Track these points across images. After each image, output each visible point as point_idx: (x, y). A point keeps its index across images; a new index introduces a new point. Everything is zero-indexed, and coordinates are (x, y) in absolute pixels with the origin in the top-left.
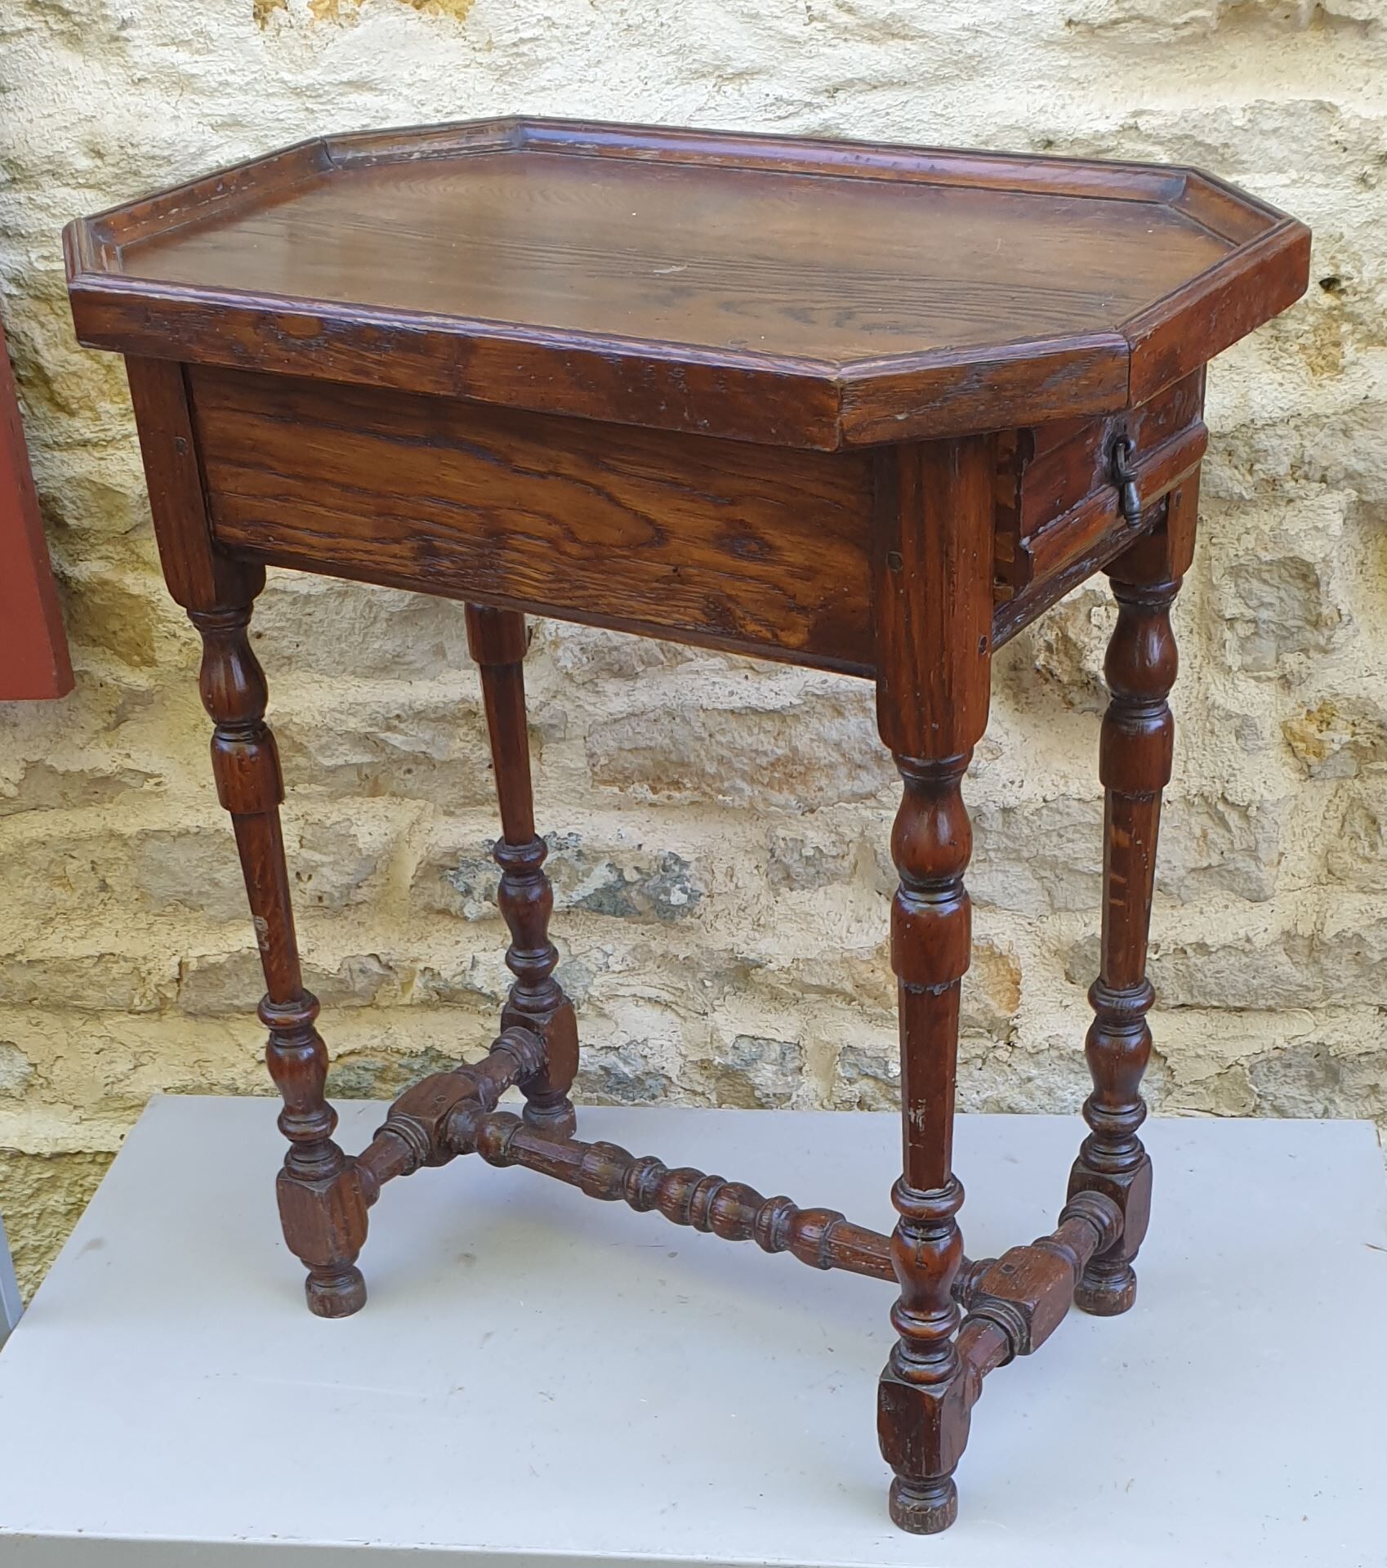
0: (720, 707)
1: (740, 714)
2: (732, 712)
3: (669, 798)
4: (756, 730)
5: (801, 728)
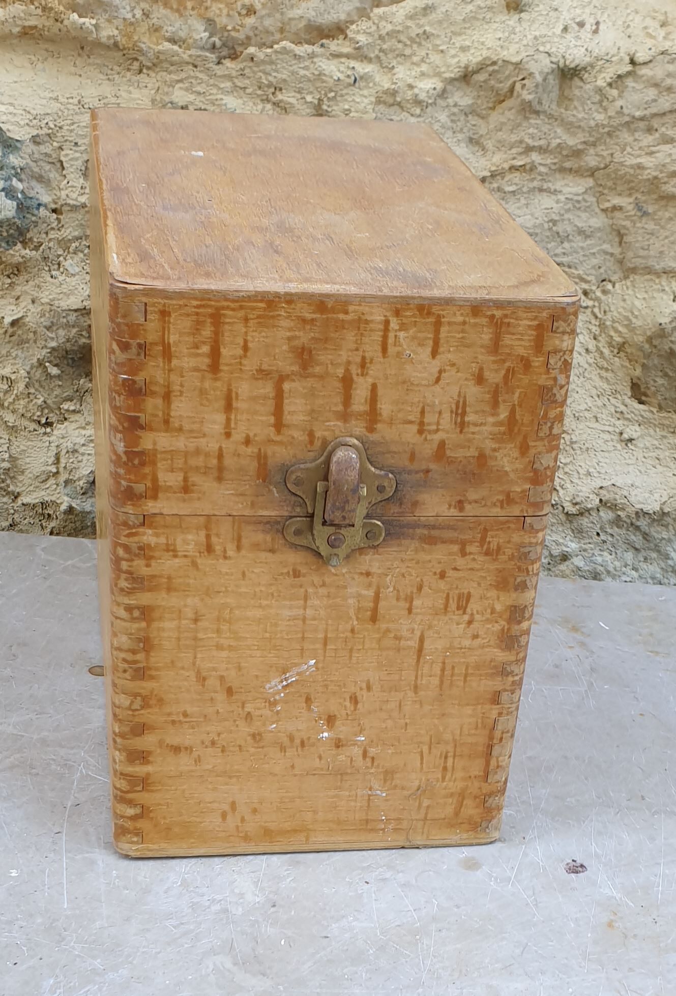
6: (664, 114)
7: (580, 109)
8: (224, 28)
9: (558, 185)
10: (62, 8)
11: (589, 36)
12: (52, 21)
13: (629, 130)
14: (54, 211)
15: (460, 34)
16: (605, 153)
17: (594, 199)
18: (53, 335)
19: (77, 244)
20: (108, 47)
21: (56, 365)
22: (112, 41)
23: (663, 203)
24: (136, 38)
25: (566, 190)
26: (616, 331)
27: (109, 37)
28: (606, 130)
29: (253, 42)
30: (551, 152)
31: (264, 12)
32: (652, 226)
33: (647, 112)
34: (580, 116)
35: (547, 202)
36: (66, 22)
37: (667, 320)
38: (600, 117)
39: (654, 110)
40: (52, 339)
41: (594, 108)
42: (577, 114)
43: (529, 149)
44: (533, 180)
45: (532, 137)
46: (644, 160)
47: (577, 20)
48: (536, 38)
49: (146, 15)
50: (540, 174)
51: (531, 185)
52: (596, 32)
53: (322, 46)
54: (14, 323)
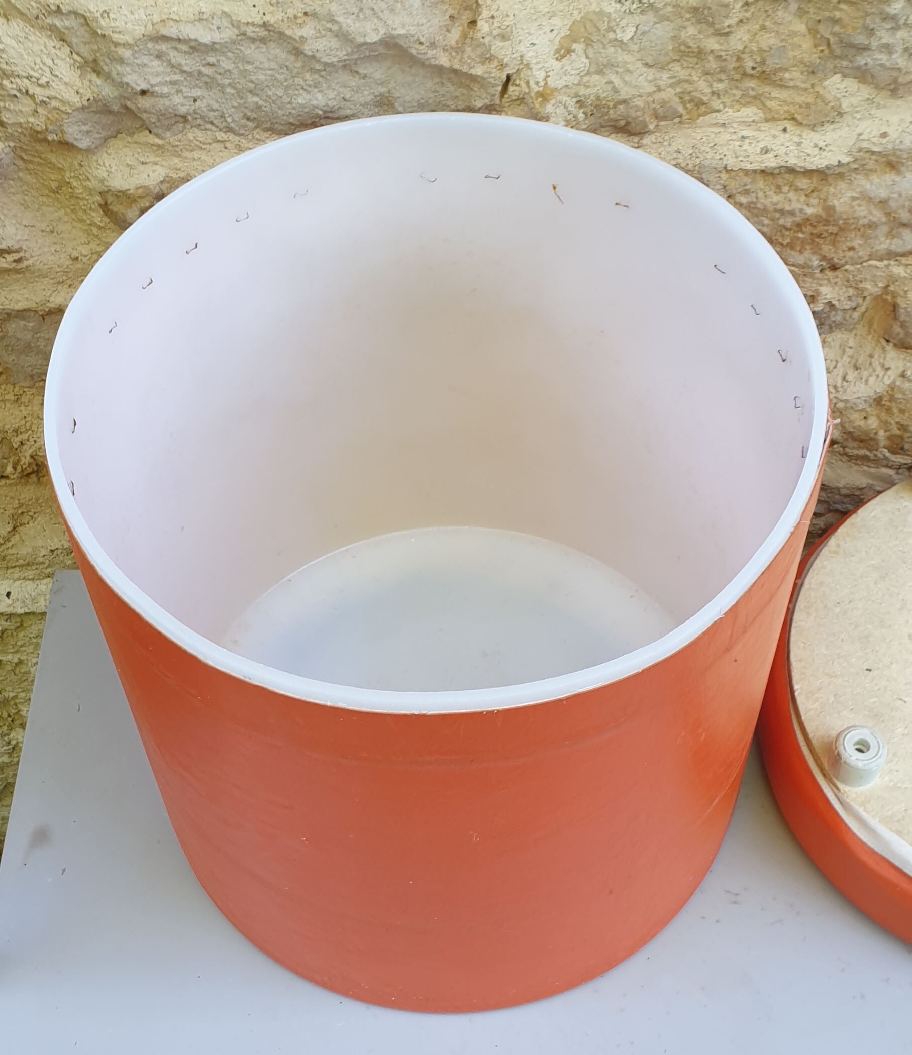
4: (785, 189)
5: (842, 185)
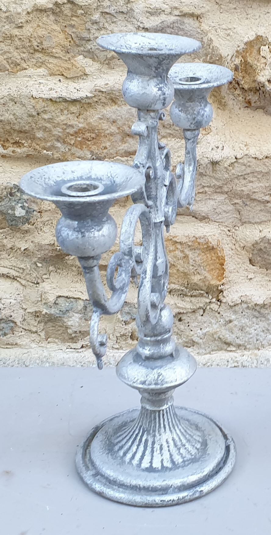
0: (44, 97)
1: (56, 102)
2: (51, 99)
3: (13, 152)
6: (249, 174)
7: (220, 173)
8: (97, 153)
9: (215, 197)
10: (40, 149)
11: (221, 151)
12: (37, 153)
13: (237, 179)
14: (39, 212)
15: (177, 152)
16: (230, 187)
17: (228, 201)
18: (39, 253)
19: (47, 222)
20: (57, 160)
21: (40, 263)
22: (58, 158)
23: (252, 201)
24: (66, 157)
25: (218, 199)
26: (241, 242)
27: (57, 157)
28: (229, 180)
29: (107, 157)
30: (211, 187)
31: (110, 148)
32: (250, 209)
33: (243, 174)
34: (220, 176)
35: (212, 202)
36: (42, 153)
37: (258, 239)
38: (227, 176)
39: (245, 173)
40: (39, 254)
41: (224, 173)
42: (219, 175)
43: (204, 187)
44: (206, 196)
45: (205, 183)
46: (243, 188)
47: (216, 146)
48: (202, 152)
49: (70, 150)
50: (208, 194)
51: (206, 198)
52: (223, 149)
53: (131, 157)
54: (25, 250)
